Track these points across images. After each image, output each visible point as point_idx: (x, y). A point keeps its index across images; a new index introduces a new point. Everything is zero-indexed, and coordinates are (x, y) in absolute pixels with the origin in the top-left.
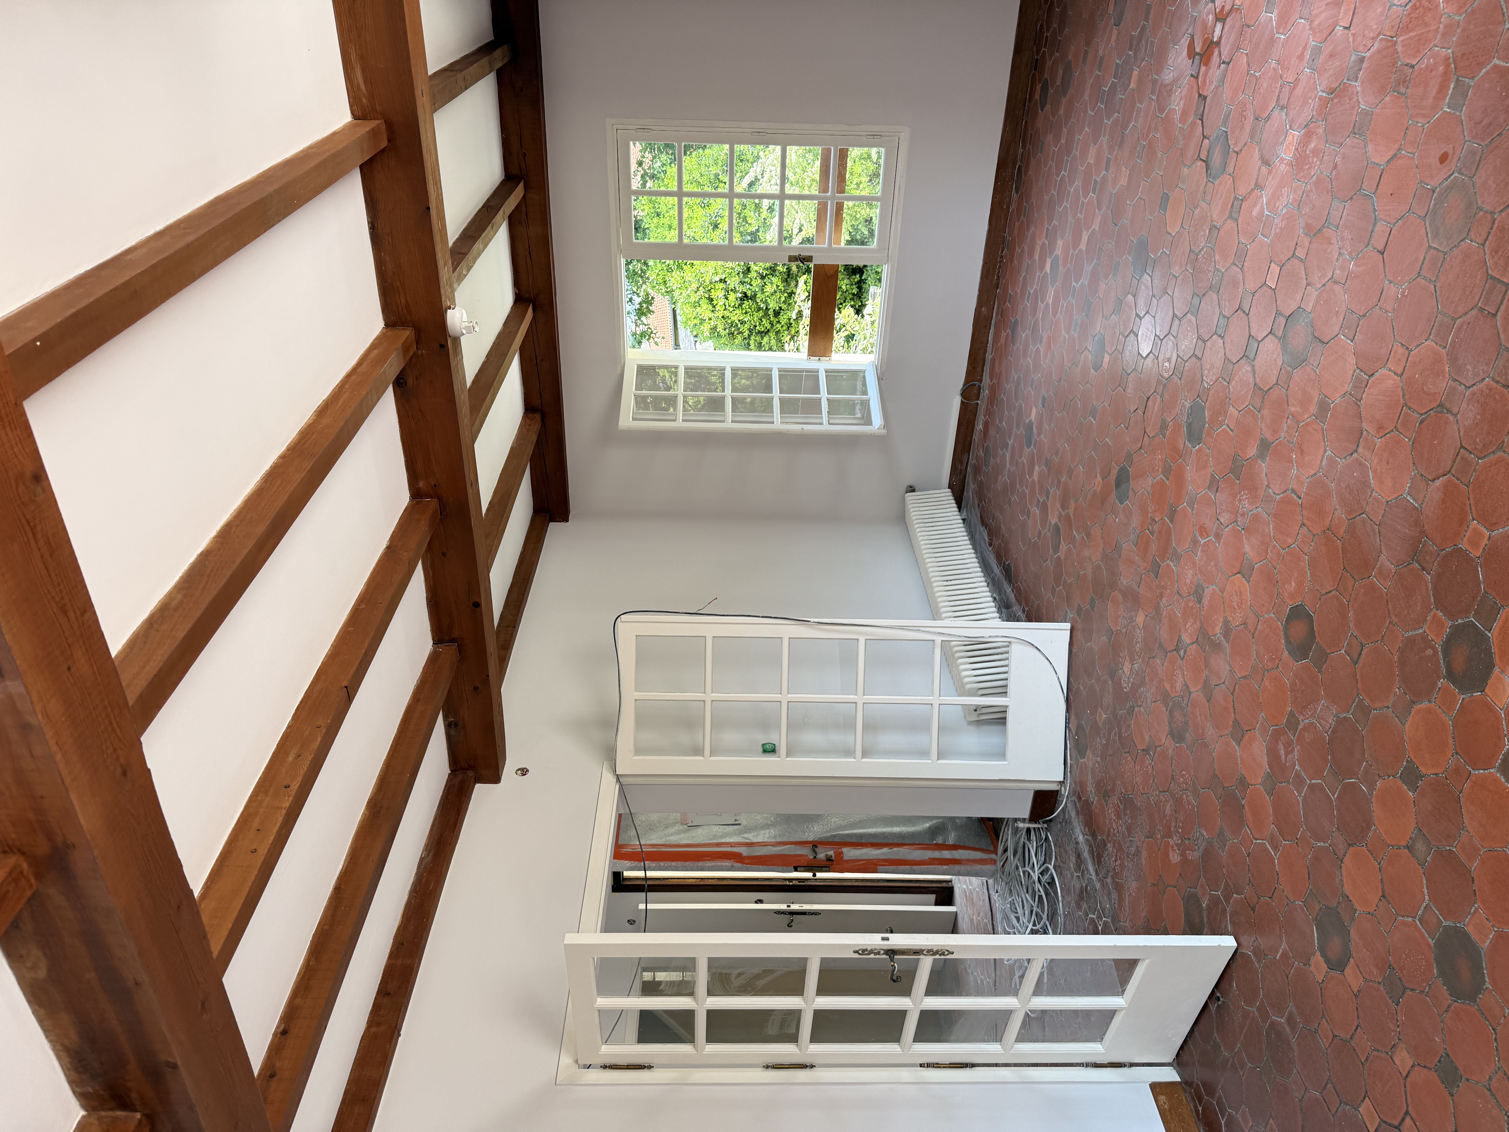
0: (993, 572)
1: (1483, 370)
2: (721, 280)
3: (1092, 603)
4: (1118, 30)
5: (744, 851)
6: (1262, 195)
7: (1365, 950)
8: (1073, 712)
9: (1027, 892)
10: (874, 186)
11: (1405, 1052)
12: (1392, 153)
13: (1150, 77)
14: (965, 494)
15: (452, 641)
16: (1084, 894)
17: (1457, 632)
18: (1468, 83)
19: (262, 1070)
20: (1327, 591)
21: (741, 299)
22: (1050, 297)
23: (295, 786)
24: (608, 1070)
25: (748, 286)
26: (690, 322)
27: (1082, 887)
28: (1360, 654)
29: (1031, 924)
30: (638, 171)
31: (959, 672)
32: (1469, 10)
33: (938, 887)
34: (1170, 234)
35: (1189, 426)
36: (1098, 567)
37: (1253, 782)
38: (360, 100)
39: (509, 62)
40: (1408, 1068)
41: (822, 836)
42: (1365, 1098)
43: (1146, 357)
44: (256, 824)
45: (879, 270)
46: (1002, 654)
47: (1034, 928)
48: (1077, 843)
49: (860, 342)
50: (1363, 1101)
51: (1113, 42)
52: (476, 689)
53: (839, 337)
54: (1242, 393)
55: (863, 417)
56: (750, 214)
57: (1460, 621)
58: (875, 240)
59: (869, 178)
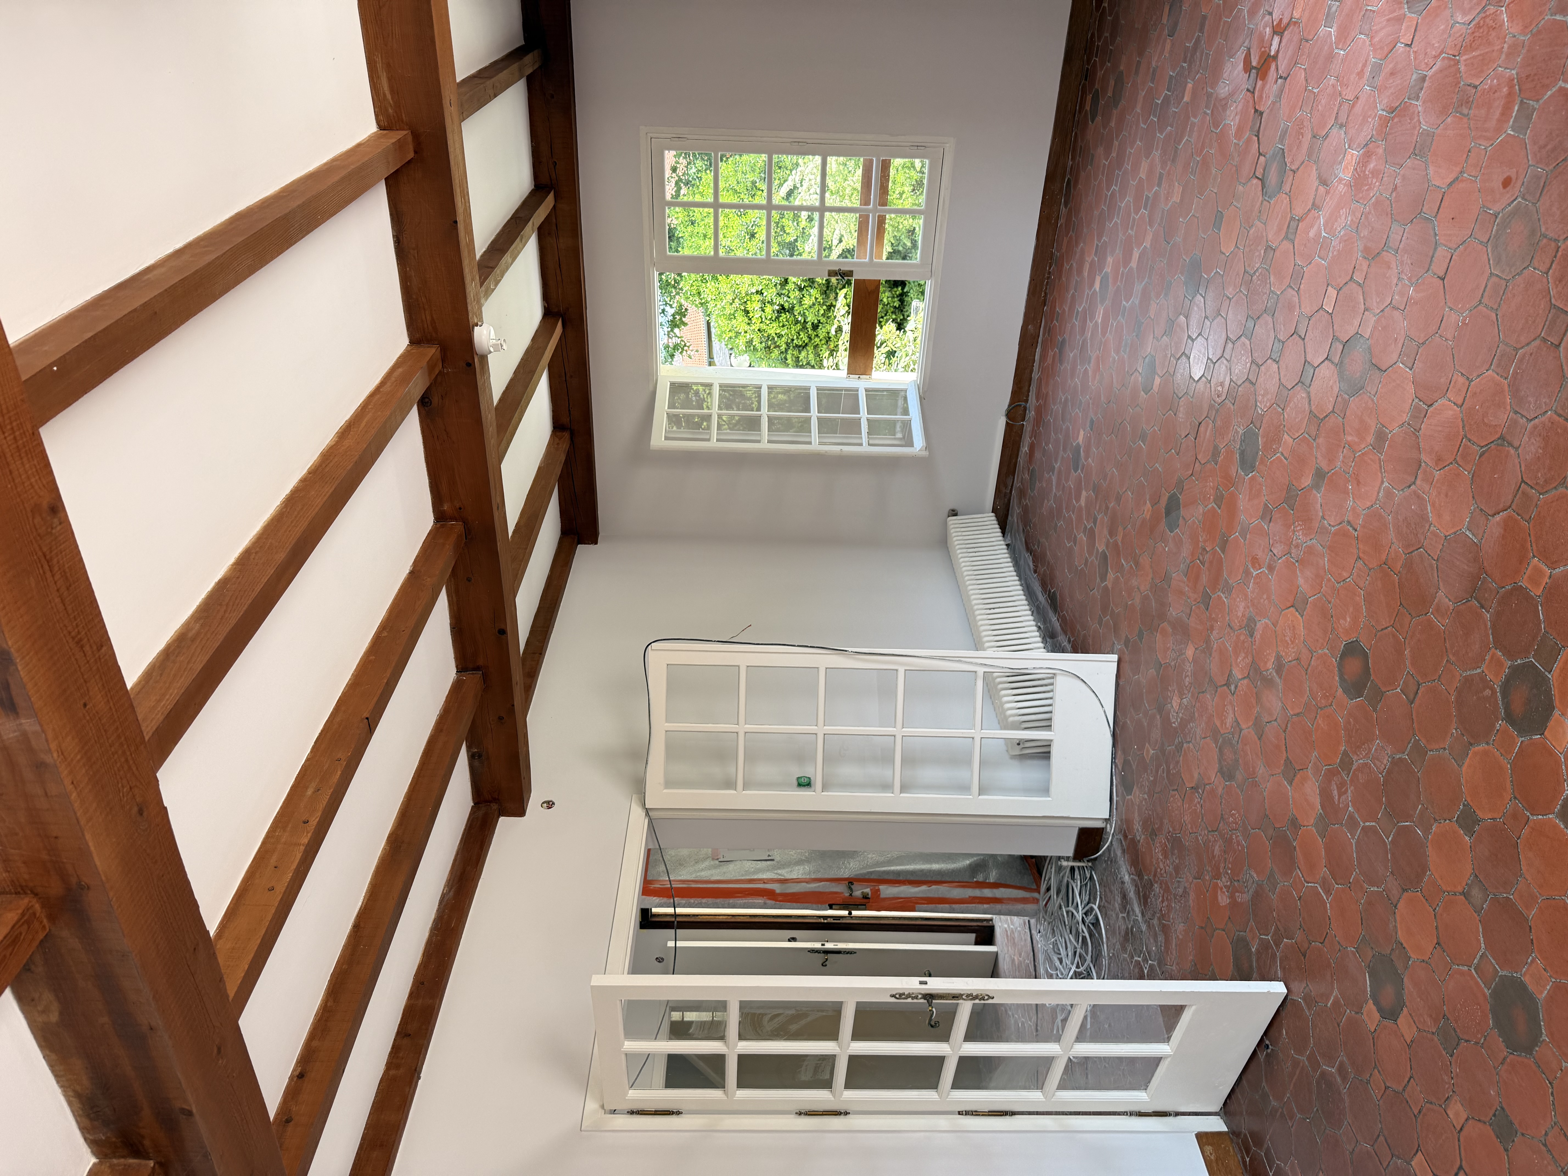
0: (1037, 600)
1: (1545, 403)
2: (757, 292)
3: (1140, 635)
4: (1172, 41)
5: (777, 888)
6: (1319, 217)
7: (1419, 1000)
8: (1119, 746)
9: (1071, 933)
10: (917, 196)
11: (1460, 1105)
12: (1452, 176)
13: (1205, 90)
14: (1010, 518)
15: (477, 668)
16: (1129, 936)
17: (1516, 671)
18: (1533, 106)
19: (278, 1114)
20: (1383, 627)
21: (778, 311)
22: (1099, 314)
23: (314, 822)
24: (635, 1116)
25: (786, 298)
26: (725, 335)
27: (1127, 928)
28: (1417, 692)
29: (1075, 965)
30: (672, 177)
31: (1002, 704)
32: (1534, 30)
33: (978, 926)
34: (1224, 254)
35: (1242, 453)
36: (1146, 598)
37: (1306, 823)
38: (387, 110)
39: (540, 67)
40: (1462, 1120)
41: (858, 872)
42: (1417, 1151)
43: (1198, 381)
44: (273, 861)
45: (922, 282)
46: (1046, 685)
47: (1077, 970)
48: (1123, 883)
49: (902, 359)
50: (1415, 1155)
51: (1166, 54)
52: (501, 718)
53: (880, 353)
54: (1297, 420)
55: (904, 437)
56: (787, 222)
57: (1519, 661)
58: (919, 252)
59: (912, 187)
